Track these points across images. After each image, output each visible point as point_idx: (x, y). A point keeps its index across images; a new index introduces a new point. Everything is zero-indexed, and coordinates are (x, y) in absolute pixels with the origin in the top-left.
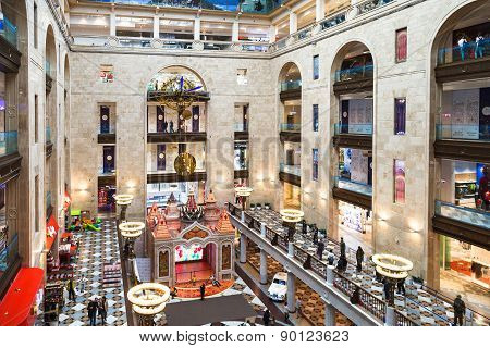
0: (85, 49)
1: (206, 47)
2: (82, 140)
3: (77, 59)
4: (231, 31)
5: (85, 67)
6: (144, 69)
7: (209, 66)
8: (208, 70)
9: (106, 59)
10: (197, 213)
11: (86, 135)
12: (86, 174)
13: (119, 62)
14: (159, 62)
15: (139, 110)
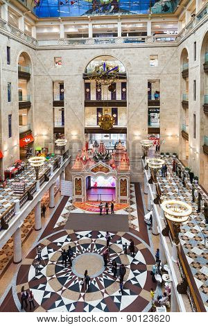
0: (44, 48)
1: (127, 41)
2: (44, 104)
3: (40, 54)
4: (146, 28)
5: (44, 59)
6: (82, 59)
7: (128, 54)
8: (127, 57)
9: (57, 53)
10: (103, 156)
11: (46, 101)
12: (46, 125)
13: (65, 55)
14: (92, 54)
15: (79, 86)
